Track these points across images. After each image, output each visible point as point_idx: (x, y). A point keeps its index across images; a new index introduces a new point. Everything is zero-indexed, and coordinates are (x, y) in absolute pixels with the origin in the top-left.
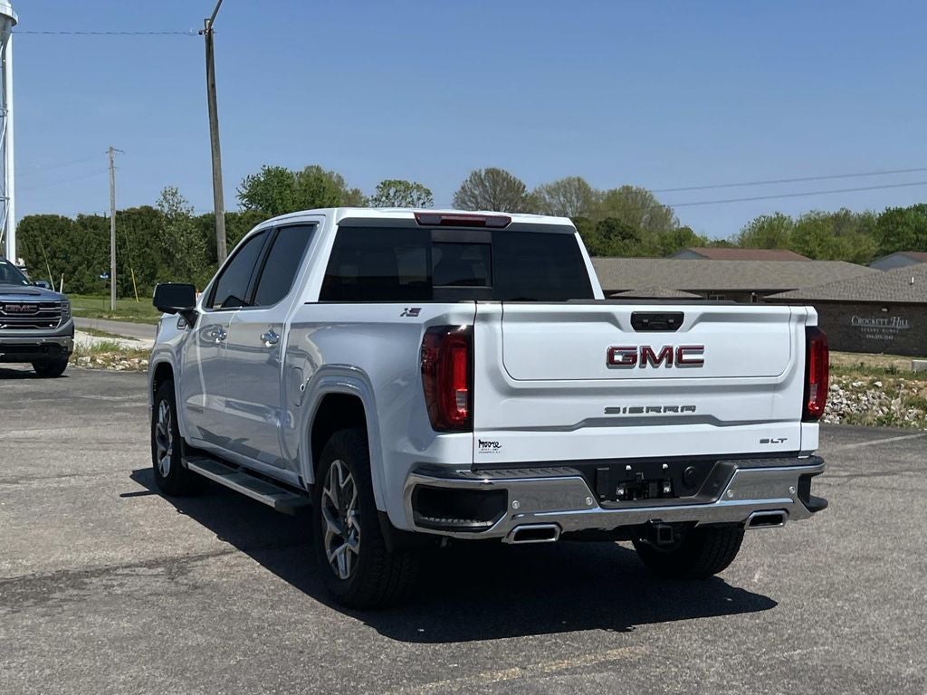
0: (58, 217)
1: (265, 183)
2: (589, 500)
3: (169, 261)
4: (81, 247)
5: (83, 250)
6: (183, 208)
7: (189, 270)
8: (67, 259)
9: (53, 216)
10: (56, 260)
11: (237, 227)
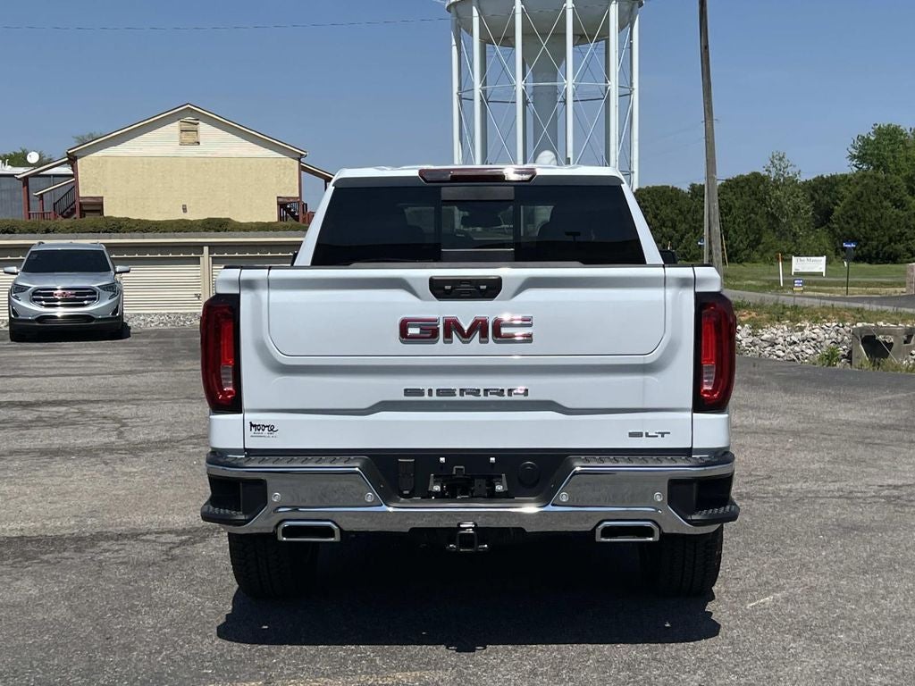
0: (668, 187)
1: (877, 141)
2: (370, 497)
3: (775, 226)
4: (688, 216)
5: (690, 219)
6: (790, 172)
7: (795, 234)
8: (674, 227)
9: (662, 187)
10: (664, 229)
11: (847, 189)
